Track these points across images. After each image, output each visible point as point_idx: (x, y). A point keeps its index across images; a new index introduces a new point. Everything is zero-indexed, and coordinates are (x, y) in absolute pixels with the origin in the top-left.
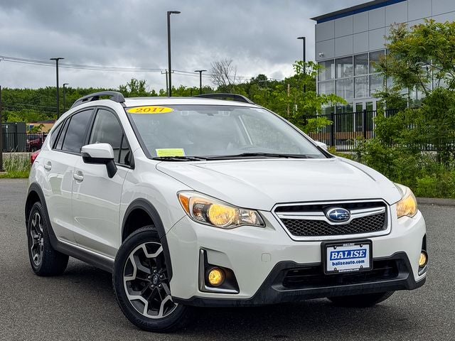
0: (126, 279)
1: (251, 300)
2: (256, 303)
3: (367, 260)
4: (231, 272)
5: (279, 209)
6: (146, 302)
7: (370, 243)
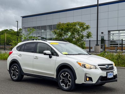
0: (60, 81)
1: (95, 84)
2: (96, 84)
3: (113, 75)
4: (91, 78)
5: (98, 65)
6: (65, 85)
7: (113, 72)
